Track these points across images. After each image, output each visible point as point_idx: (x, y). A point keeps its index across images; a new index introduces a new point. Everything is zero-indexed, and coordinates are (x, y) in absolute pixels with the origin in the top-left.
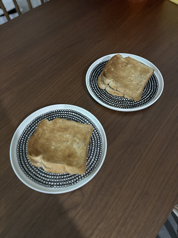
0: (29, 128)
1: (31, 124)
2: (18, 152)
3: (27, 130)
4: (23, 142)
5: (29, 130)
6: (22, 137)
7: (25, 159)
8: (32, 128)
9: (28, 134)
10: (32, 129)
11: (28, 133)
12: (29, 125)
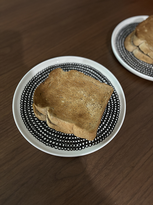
0: (40, 76)
1: (43, 72)
2: (22, 98)
3: (37, 77)
4: (30, 89)
5: (39, 78)
6: (31, 84)
7: (29, 108)
8: (43, 76)
9: (37, 82)
10: (42, 78)
11: (37, 80)
12: (40, 72)
